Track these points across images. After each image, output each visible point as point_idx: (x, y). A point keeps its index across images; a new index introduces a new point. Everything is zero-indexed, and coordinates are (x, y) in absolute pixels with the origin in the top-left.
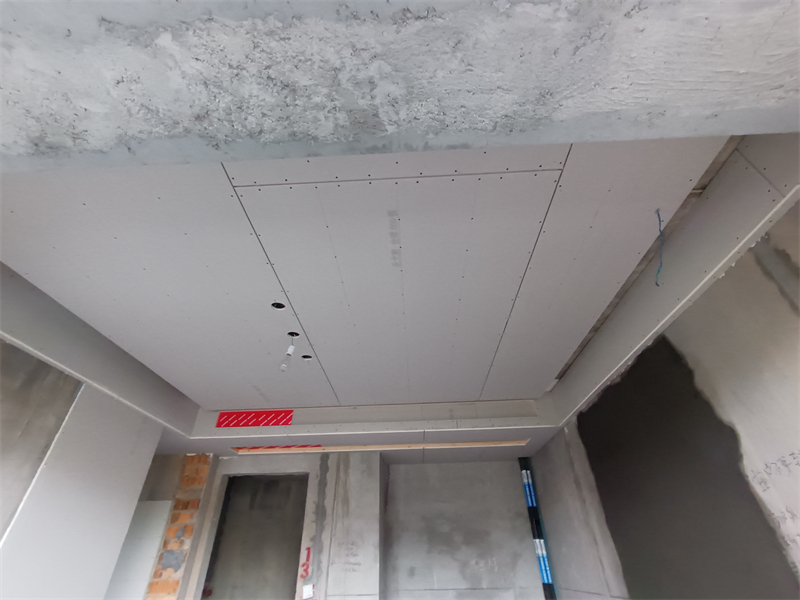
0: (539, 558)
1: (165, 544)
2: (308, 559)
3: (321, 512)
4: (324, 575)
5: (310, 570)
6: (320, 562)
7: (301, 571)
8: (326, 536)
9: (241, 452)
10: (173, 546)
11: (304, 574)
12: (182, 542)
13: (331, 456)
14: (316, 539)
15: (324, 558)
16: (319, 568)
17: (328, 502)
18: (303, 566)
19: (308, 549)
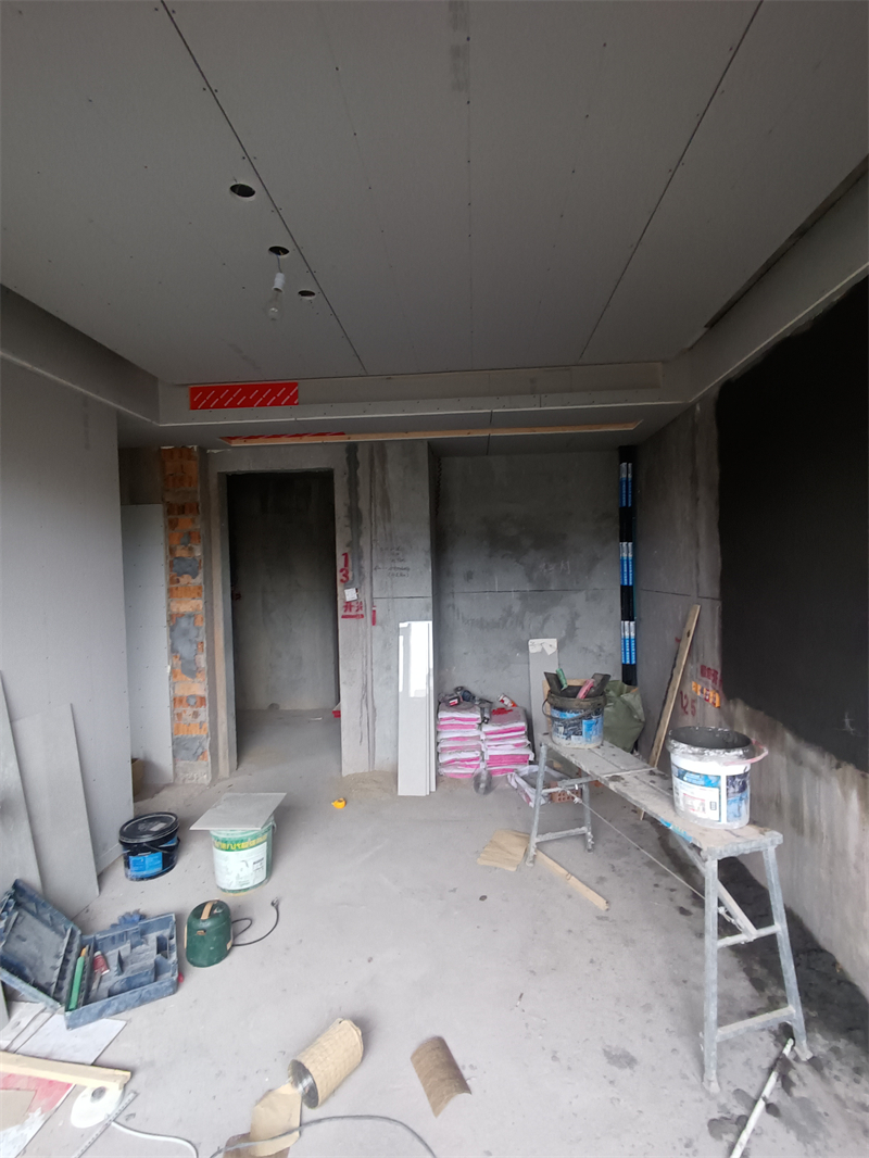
0: (622, 561)
1: (172, 551)
2: (346, 564)
3: (355, 516)
4: (368, 580)
5: (350, 575)
6: (361, 567)
7: (339, 576)
8: (364, 542)
9: (235, 444)
10: (181, 552)
11: (344, 579)
12: (191, 549)
13: (360, 448)
14: (354, 544)
15: (366, 564)
16: (360, 573)
17: (363, 505)
18: (342, 571)
19: (345, 555)
